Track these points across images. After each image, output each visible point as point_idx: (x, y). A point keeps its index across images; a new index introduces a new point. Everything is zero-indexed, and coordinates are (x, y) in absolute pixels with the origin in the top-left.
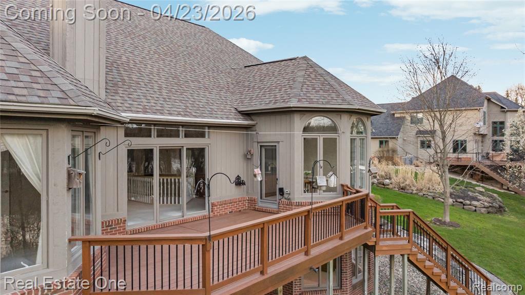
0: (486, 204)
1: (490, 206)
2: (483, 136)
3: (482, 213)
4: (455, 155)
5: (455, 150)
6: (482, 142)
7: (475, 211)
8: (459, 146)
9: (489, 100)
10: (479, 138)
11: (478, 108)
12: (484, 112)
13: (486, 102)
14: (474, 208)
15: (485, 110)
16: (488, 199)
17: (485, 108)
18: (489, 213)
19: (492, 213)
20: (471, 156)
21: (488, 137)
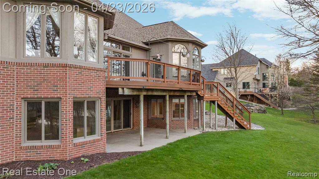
0: (257, 108)
1: (259, 110)
2: (258, 80)
3: (256, 113)
4: (244, 90)
5: (244, 87)
6: (258, 84)
7: (252, 112)
8: (246, 85)
9: (261, 62)
10: (256, 82)
11: (255, 65)
12: (258, 68)
13: (259, 62)
14: (252, 110)
15: (259, 67)
16: (259, 107)
17: (259, 65)
18: (259, 113)
19: (260, 113)
20: (252, 90)
21: (260, 81)
